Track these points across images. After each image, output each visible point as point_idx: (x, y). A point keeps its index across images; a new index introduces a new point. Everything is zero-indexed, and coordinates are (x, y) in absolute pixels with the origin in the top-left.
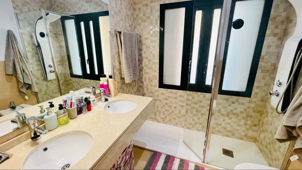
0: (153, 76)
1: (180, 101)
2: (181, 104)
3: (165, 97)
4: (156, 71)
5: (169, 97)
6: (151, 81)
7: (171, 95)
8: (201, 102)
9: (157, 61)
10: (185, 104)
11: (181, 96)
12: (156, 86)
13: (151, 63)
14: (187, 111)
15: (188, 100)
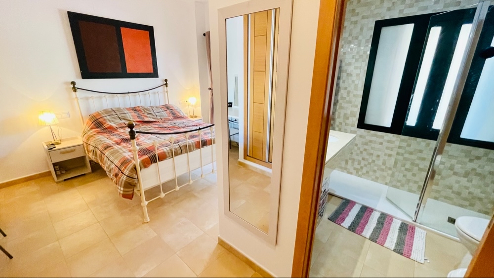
0: (351, 112)
1: (387, 148)
2: (388, 152)
3: (364, 140)
4: (357, 106)
6: (348, 118)
7: (374, 139)
8: (421, 151)
9: (361, 93)
10: (394, 153)
11: (389, 142)
12: (353, 125)
13: (351, 95)
14: (396, 163)
15: (400, 147)
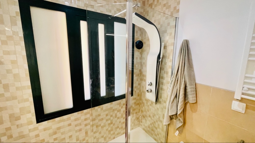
1: (76, 126)
2: (78, 128)
3: (51, 131)
5: (59, 128)
6: (18, 118)
7: (61, 124)
8: (99, 115)
11: (76, 120)
15: (86, 120)
